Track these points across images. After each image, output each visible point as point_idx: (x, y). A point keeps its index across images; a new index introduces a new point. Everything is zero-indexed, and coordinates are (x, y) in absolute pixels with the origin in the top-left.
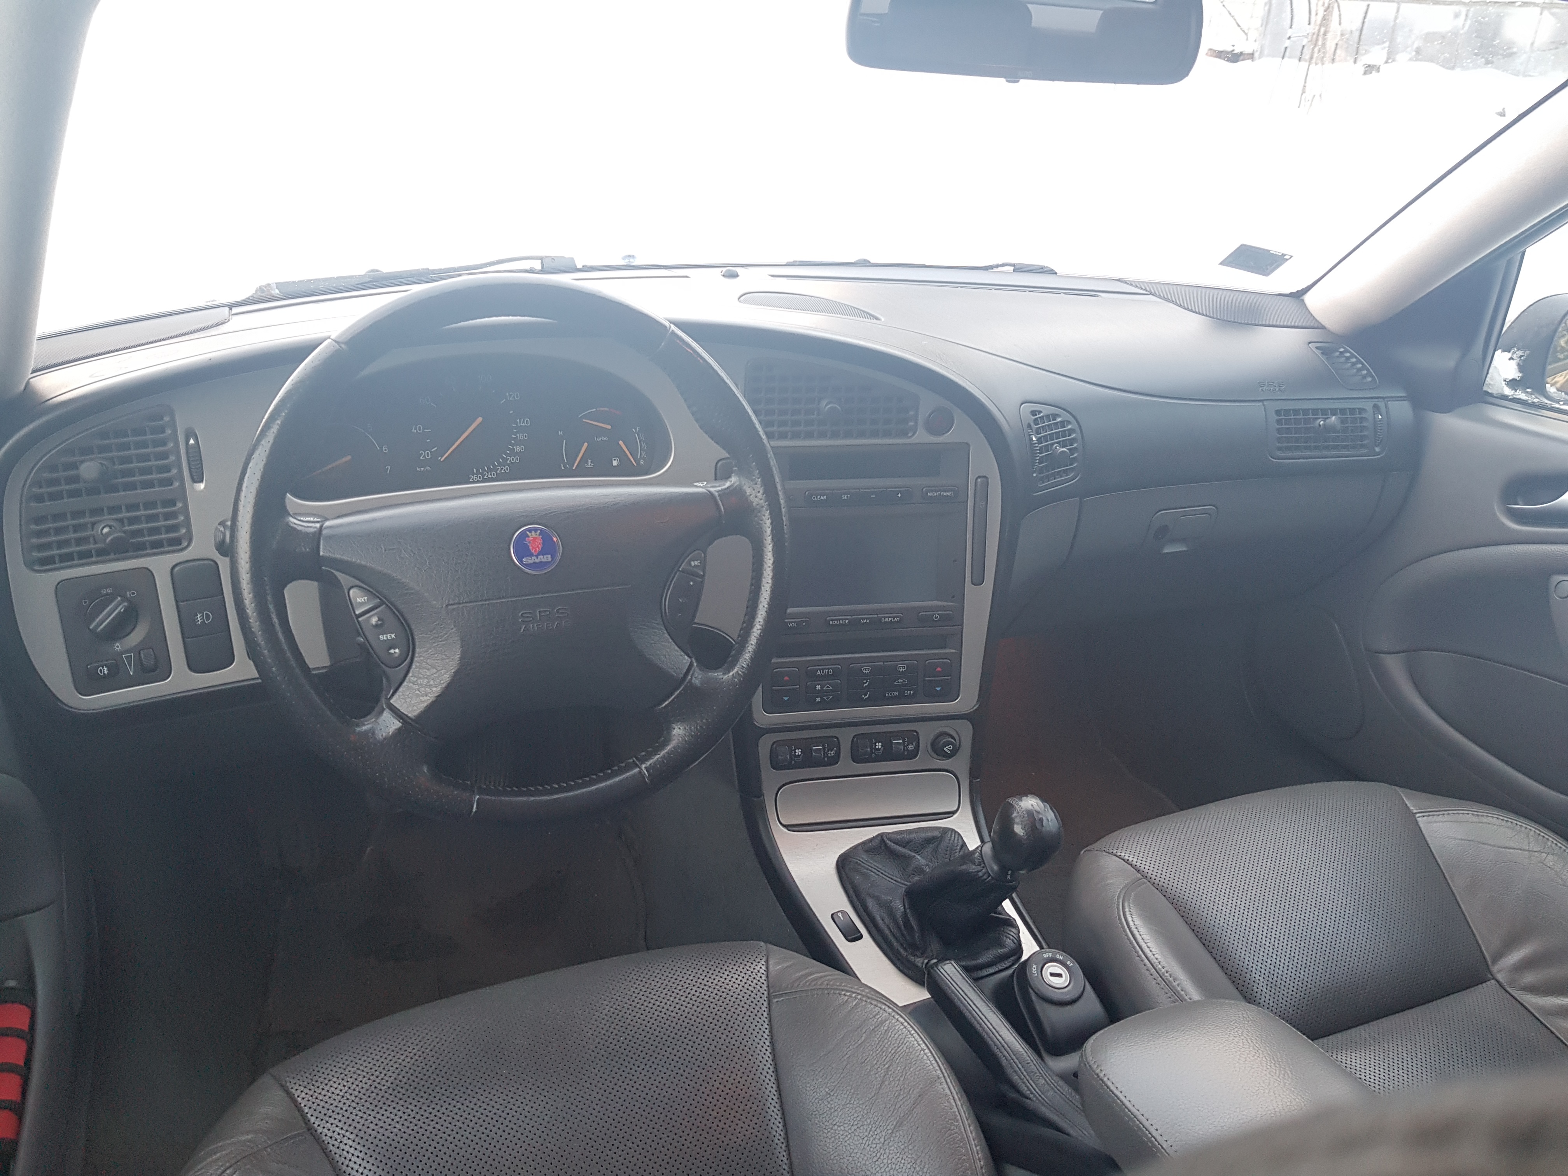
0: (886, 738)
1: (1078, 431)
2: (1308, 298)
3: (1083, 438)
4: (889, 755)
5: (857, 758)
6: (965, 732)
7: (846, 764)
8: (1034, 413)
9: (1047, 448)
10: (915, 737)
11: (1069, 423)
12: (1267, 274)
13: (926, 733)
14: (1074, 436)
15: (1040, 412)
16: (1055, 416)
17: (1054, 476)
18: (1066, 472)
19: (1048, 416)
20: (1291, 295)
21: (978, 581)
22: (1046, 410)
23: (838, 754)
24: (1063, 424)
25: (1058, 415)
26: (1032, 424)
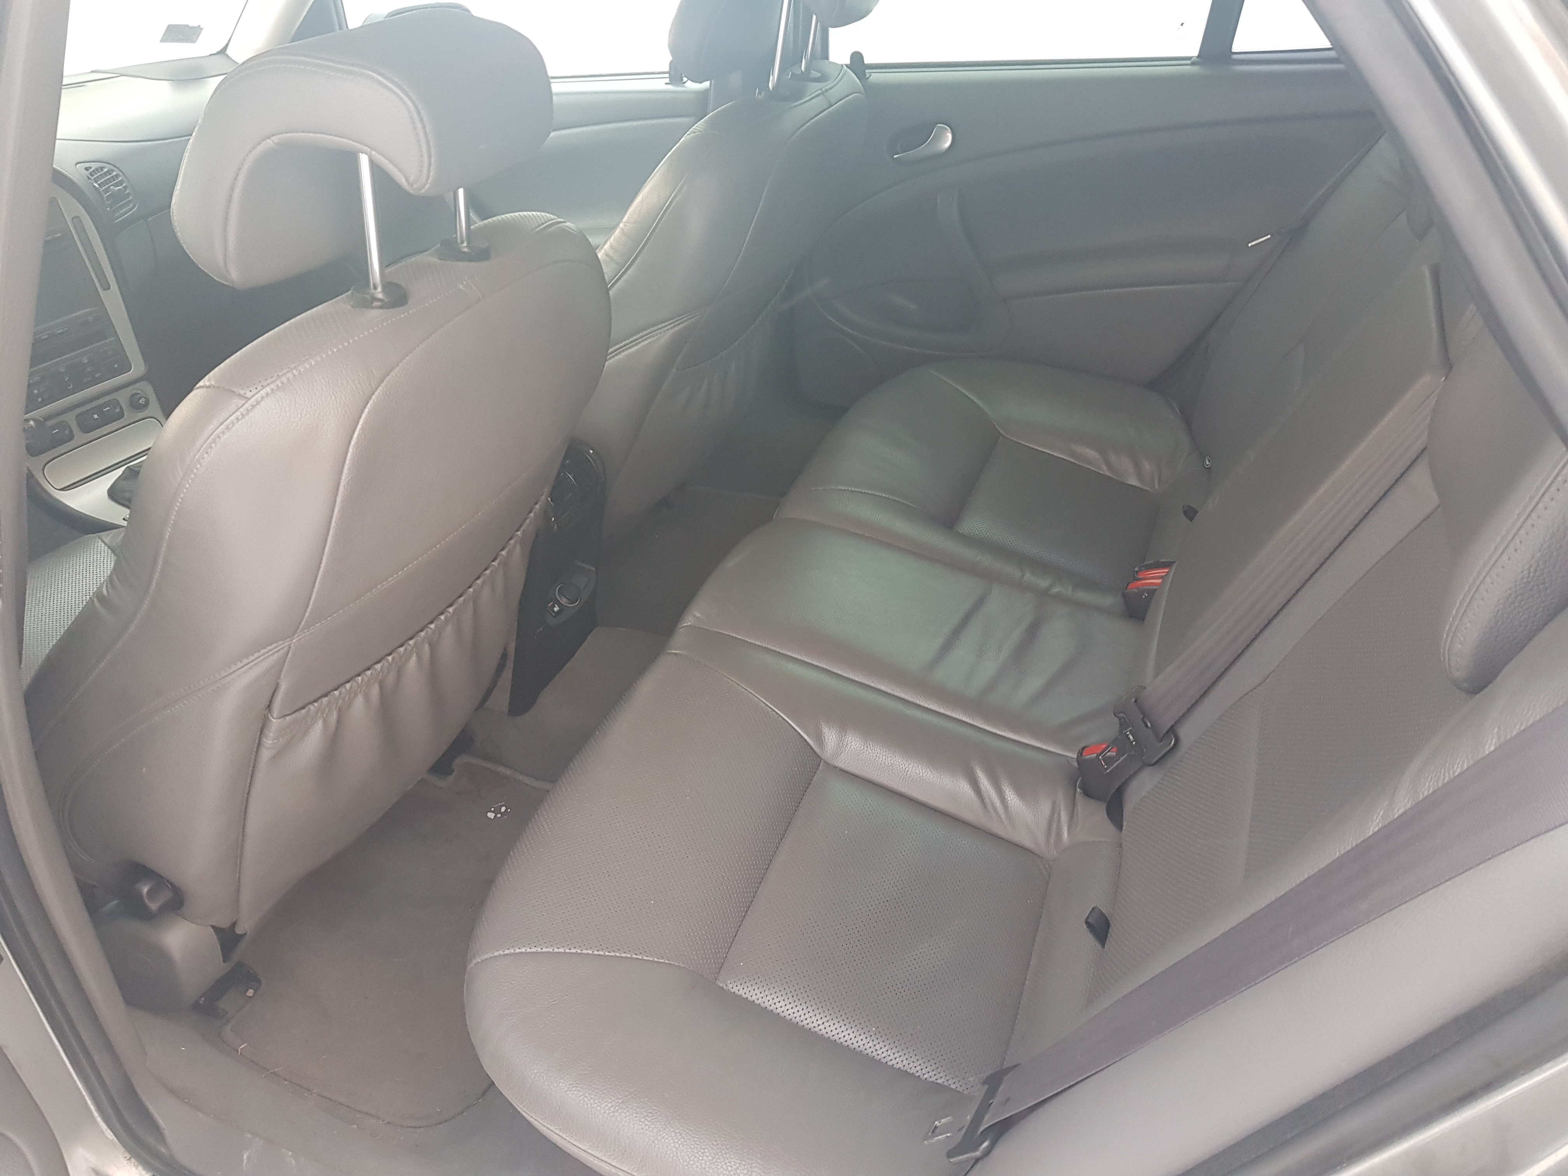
0: (99, 409)
1: (121, 174)
2: (228, 52)
3: (126, 178)
4: (107, 420)
5: (86, 429)
6: (147, 389)
7: (79, 437)
8: (87, 169)
9: (106, 190)
10: (117, 403)
11: (113, 171)
12: (195, 42)
13: (122, 398)
14: (120, 179)
15: (91, 168)
16: (102, 168)
17: (121, 207)
18: (127, 204)
19: (97, 169)
20: (218, 53)
21: (107, 287)
22: (94, 166)
23: (71, 432)
24: (109, 172)
25: (104, 168)
26: (90, 176)
